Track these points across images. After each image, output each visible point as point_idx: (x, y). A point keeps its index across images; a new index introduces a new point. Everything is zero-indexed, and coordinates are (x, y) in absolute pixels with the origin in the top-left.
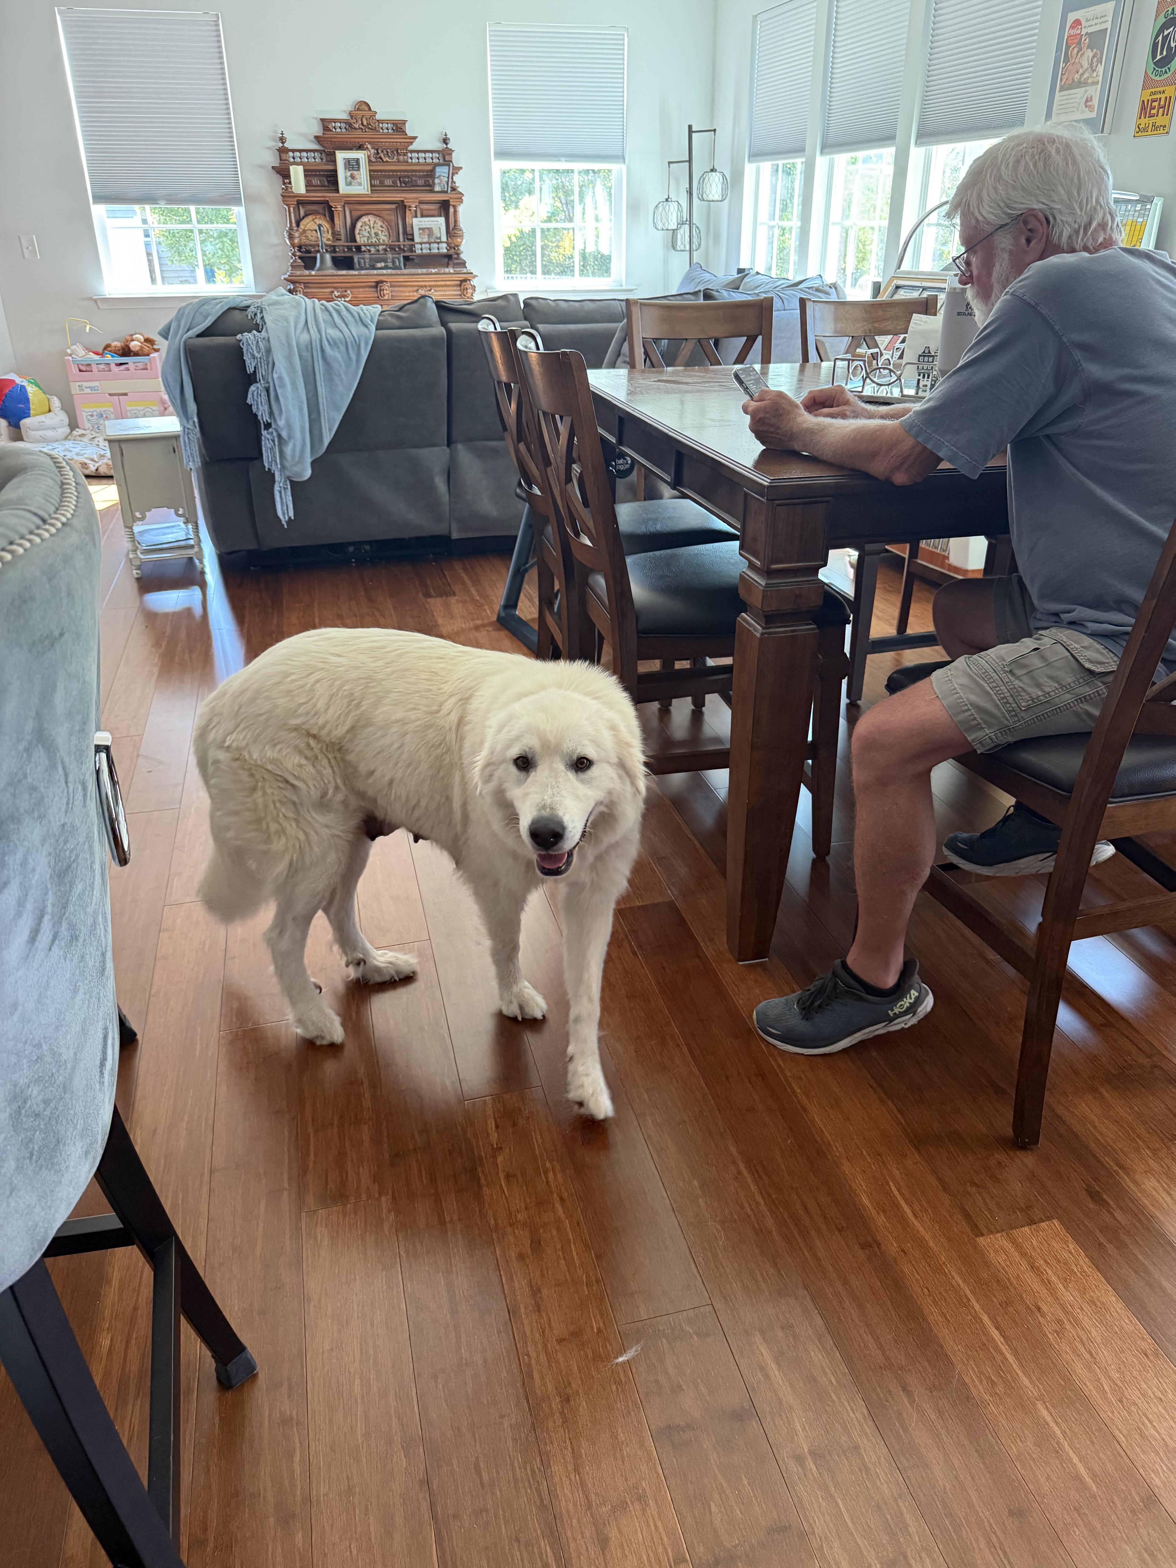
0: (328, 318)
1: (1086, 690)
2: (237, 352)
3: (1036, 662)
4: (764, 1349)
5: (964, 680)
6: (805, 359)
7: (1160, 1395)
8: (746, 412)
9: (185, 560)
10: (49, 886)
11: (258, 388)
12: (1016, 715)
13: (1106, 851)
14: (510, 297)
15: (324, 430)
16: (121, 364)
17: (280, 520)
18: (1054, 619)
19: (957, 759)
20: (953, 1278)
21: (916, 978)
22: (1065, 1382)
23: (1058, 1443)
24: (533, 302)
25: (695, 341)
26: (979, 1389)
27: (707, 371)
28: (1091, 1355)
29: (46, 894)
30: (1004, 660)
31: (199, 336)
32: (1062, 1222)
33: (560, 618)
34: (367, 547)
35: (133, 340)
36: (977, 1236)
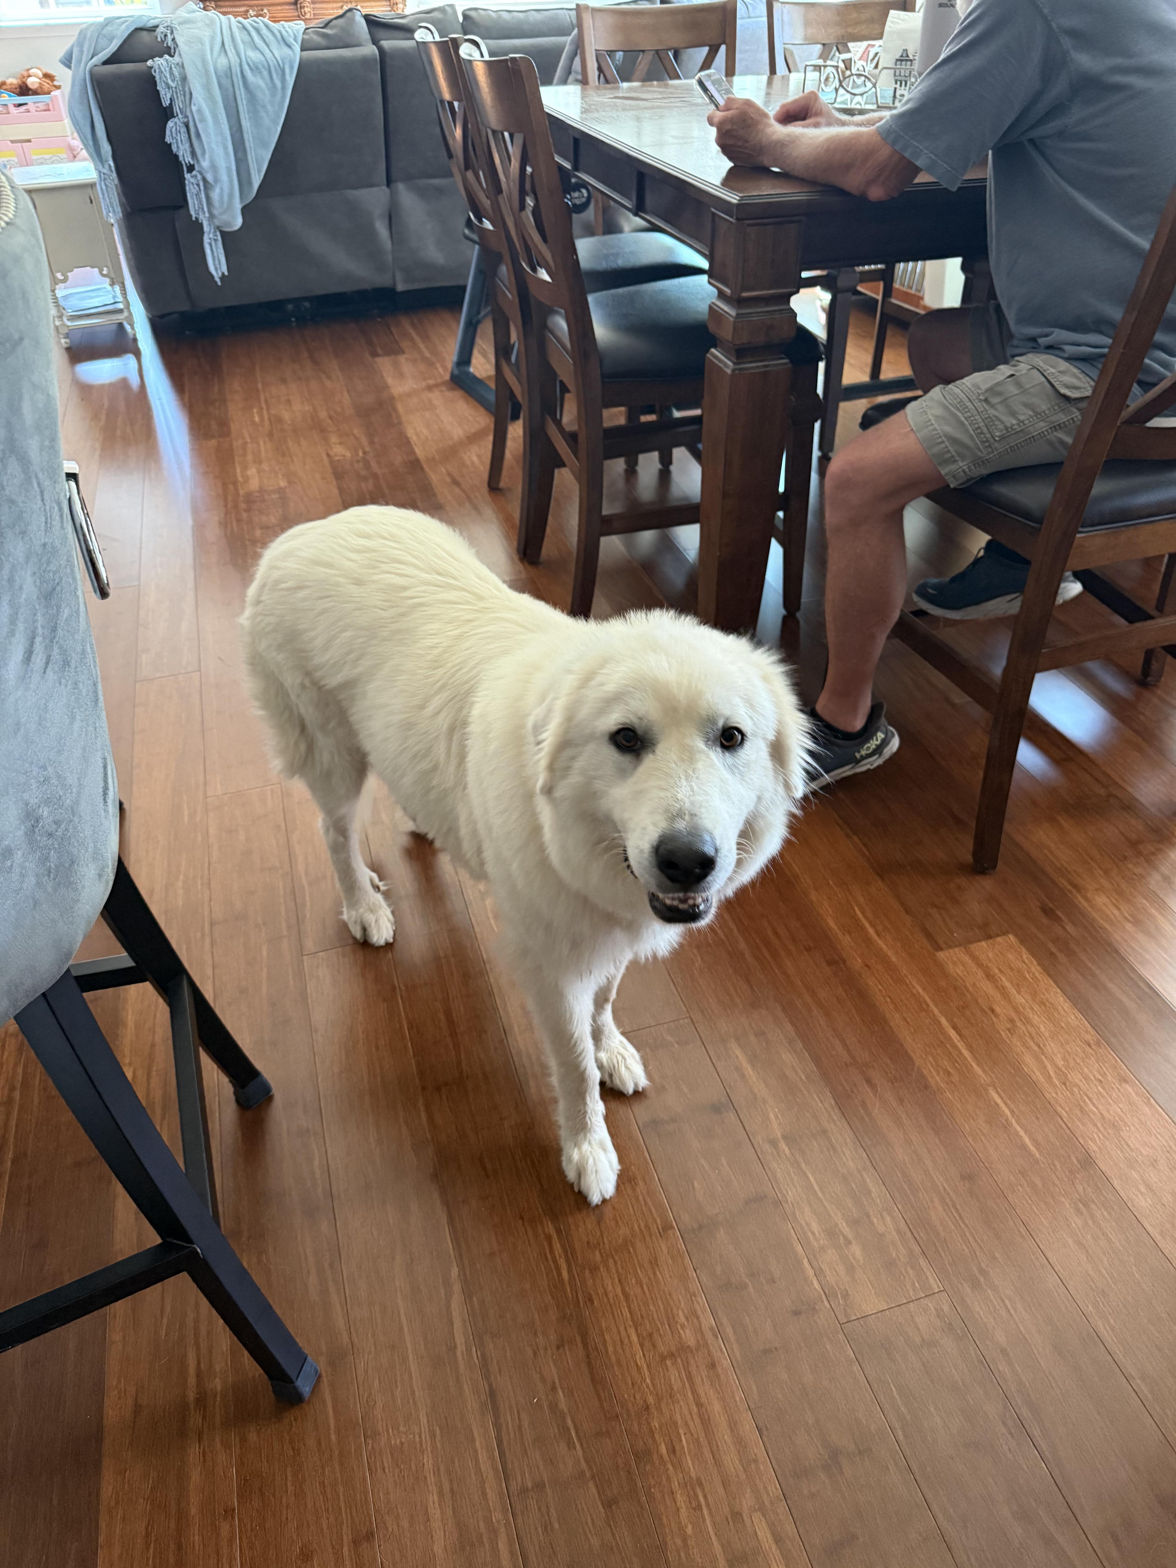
0: (246, 38)
1: (1062, 418)
2: (149, 81)
3: (1012, 389)
4: (738, 1052)
5: (939, 411)
6: (773, 71)
7: (1100, 1077)
8: (711, 123)
9: (114, 327)
10: (37, 607)
11: (176, 123)
12: (990, 446)
13: (1074, 588)
14: (447, 8)
15: (252, 171)
16: (20, 105)
17: (212, 276)
18: (1032, 344)
19: (928, 496)
20: (914, 987)
21: (883, 720)
22: (1014, 1069)
23: (1007, 1120)
24: (473, 14)
25: (653, 52)
26: (936, 1079)
27: (666, 86)
28: (1039, 1047)
29: (35, 615)
30: (980, 389)
31: (106, 62)
32: (1016, 935)
33: (518, 370)
34: (307, 304)
35: (29, 76)
36: (937, 950)
